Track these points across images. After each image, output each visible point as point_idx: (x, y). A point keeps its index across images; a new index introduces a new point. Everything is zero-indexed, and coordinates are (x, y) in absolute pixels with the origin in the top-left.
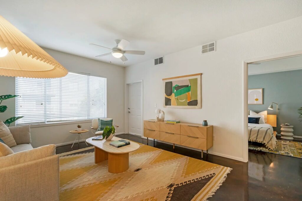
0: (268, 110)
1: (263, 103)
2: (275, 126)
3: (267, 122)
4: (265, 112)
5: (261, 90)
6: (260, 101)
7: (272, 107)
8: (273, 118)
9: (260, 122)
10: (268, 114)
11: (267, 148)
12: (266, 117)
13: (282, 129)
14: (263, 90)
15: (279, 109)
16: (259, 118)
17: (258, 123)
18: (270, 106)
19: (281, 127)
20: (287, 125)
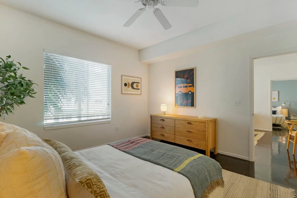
0: (282, 106)
1: (279, 101)
2: (287, 116)
3: (282, 114)
4: (280, 107)
5: (277, 92)
6: (277, 100)
7: (285, 104)
8: (285, 111)
9: (277, 113)
10: (282, 108)
11: (282, 127)
12: (281, 110)
13: (291, 118)
14: (279, 92)
15: (289, 105)
16: (276, 111)
17: (276, 114)
18: (283, 103)
19: (291, 117)
20: (294, 115)
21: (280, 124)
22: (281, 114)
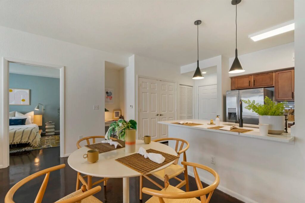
0: (35, 111)
1: (30, 104)
2: (41, 125)
3: (34, 122)
4: (32, 113)
5: (28, 91)
6: (27, 102)
7: (38, 108)
8: (39, 118)
9: (26, 122)
10: (35, 114)
11: (32, 146)
12: (33, 117)
13: (46, 127)
14: (30, 91)
15: (44, 110)
16: (26, 119)
17: (25, 124)
18: (36, 107)
19: (46, 125)
20: (50, 123)
21: (29, 141)
22: (32, 123)
